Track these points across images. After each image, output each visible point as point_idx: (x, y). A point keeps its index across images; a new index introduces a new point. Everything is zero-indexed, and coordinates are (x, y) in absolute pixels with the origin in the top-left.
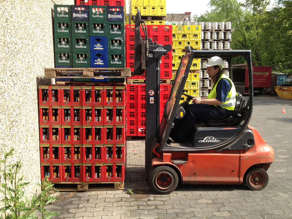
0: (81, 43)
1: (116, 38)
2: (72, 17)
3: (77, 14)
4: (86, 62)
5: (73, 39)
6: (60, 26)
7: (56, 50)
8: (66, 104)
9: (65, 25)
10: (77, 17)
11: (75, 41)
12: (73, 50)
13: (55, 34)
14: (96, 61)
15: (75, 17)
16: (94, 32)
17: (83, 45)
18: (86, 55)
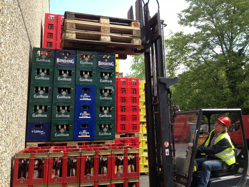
0: (64, 93)
1: (106, 88)
2: (55, 63)
3: (62, 60)
4: (69, 116)
5: (54, 88)
6: (38, 73)
7: (30, 101)
8: (56, 180)
9: (46, 72)
10: (61, 63)
11: (56, 90)
12: (54, 101)
13: (32, 81)
14: (81, 114)
15: (59, 63)
16: (81, 80)
17: (66, 95)
18: (68, 107)
